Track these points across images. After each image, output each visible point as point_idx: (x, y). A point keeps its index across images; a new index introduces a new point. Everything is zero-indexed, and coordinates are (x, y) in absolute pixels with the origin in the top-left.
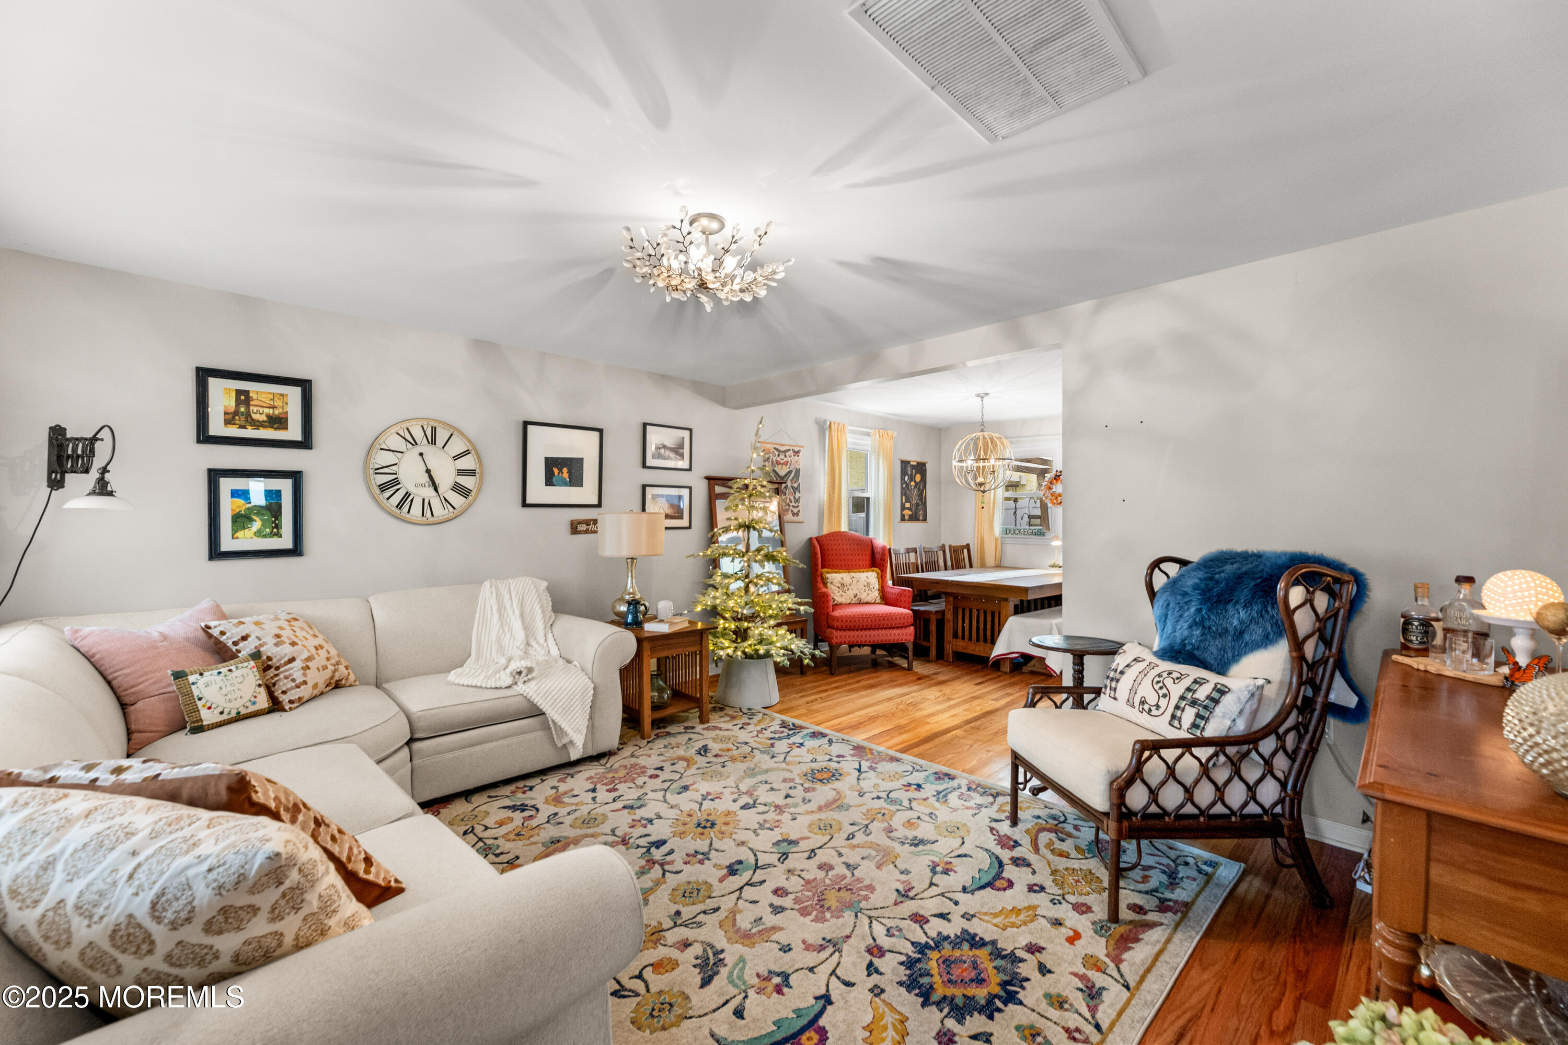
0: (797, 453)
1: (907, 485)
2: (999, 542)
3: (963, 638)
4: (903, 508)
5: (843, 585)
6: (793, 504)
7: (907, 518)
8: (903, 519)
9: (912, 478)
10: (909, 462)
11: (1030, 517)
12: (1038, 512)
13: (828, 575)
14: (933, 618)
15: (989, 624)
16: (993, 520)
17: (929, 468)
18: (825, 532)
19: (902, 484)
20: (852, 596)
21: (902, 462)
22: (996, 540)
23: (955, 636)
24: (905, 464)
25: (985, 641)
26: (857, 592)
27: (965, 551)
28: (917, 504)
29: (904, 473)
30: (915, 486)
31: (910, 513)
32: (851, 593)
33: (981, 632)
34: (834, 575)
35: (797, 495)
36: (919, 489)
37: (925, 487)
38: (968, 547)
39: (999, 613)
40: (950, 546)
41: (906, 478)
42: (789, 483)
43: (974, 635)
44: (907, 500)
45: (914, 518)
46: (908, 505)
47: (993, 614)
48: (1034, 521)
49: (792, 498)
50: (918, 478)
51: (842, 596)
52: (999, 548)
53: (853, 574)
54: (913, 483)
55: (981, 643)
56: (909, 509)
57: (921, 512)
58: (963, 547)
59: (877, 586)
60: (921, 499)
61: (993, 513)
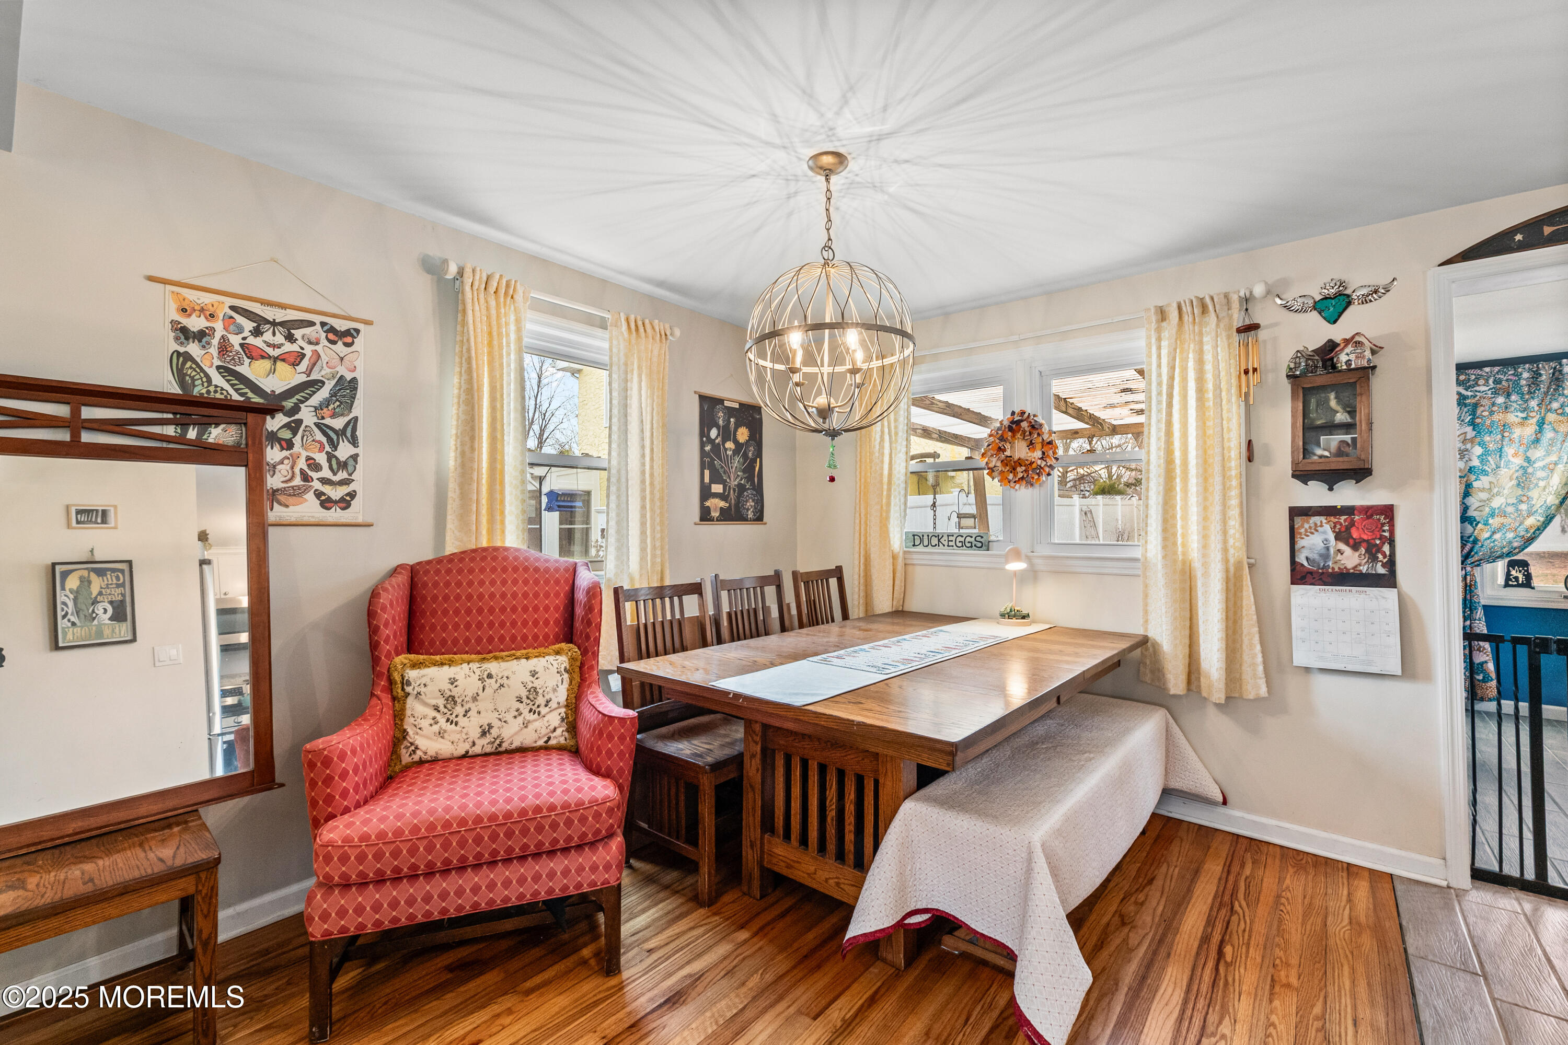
0: (347, 336)
1: (716, 449)
2: (900, 562)
3: (787, 836)
4: (705, 493)
5: (451, 700)
6: (326, 473)
7: (715, 514)
8: (705, 516)
9: (727, 434)
10: (721, 401)
11: (960, 516)
12: (973, 510)
13: (412, 674)
14: (707, 785)
15: (850, 808)
16: (888, 518)
17: (768, 415)
18: (451, 548)
19: (702, 445)
20: (475, 733)
21: (703, 398)
22: (894, 557)
23: (768, 825)
24: (709, 404)
25: (840, 857)
26: (489, 717)
27: (833, 582)
28: (741, 488)
29: (706, 421)
30: (736, 452)
31: (722, 504)
32: (472, 726)
33: (831, 831)
34: (432, 671)
35: (344, 451)
36: (745, 456)
37: (759, 453)
38: (838, 572)
39: (876, 782)
40: (795, 574)
41: (714, 433)
42: (307, 416)
43: (813, 834)
44: (716, 478)
45: (732, 515)
46: (717, 488)
47: (860, 780)
48: (965, 522)
49: (321, 458)
50: (743, 434)
51: (441, 734)
52: (900, 575)
53: (493, 667)
54: (730, 445)
55: (831, 861)
56: (722, 497)
57: (751, 503)
58: (826, 575)
59: (562, 695)
60: (750, 479)
61: (889, 504)
